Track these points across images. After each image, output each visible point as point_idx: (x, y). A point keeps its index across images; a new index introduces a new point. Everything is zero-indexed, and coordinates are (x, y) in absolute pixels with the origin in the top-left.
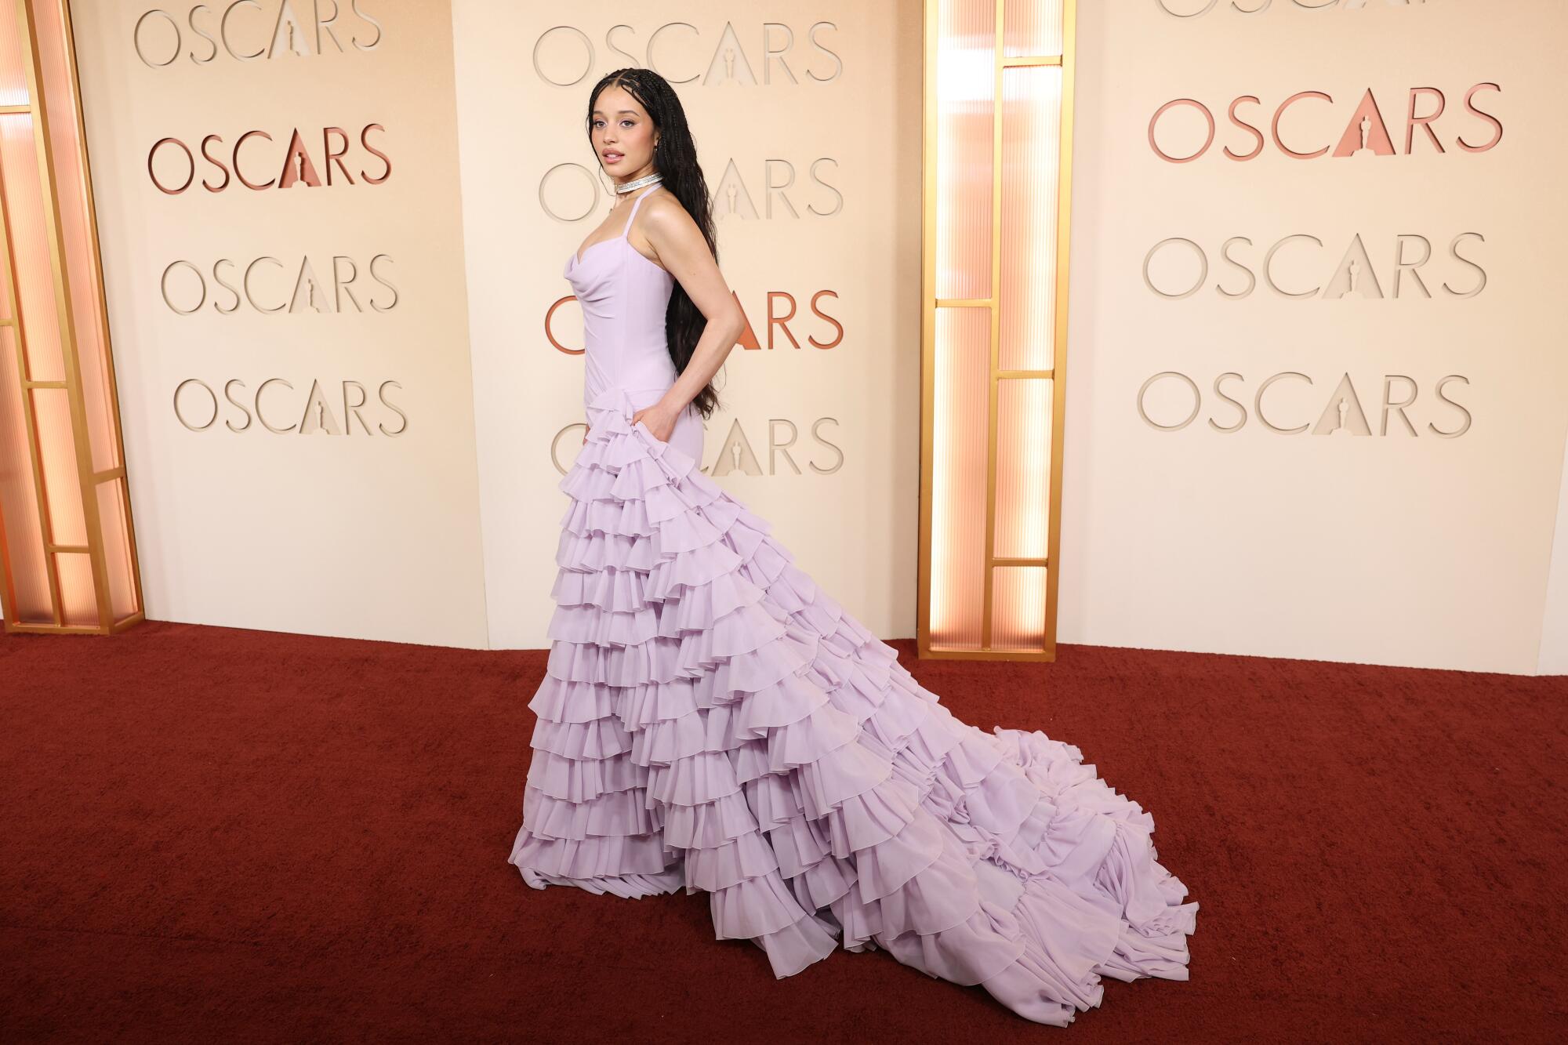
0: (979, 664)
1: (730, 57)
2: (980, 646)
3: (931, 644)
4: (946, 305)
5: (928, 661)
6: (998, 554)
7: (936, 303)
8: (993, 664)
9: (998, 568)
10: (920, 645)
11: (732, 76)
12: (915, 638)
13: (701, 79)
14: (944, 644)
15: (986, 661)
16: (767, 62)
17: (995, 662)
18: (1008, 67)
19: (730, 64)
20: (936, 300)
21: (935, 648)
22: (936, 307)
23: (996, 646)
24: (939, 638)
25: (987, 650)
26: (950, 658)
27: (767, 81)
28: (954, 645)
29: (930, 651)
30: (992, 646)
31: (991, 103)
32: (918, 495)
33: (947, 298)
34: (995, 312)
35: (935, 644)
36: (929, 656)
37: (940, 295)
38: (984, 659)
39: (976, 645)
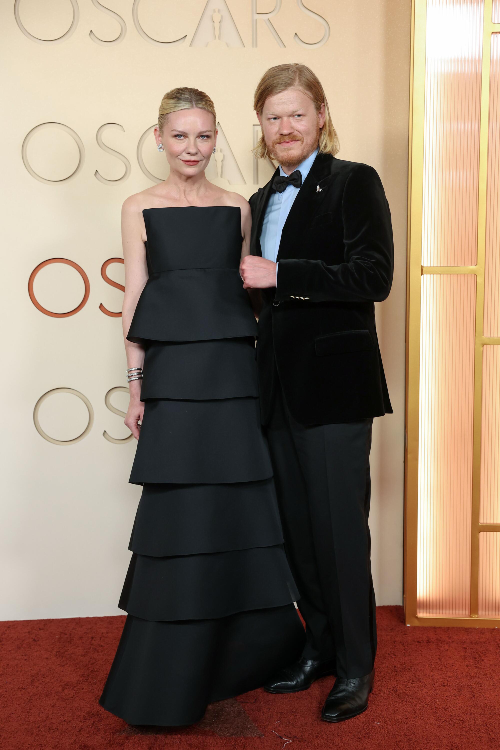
0: (467, 630)
1: (217, 18)
2: (467, 612)
3: (418, 611)
4: (433, 271)
5: (414, 628)
6: (484, 520)
7: (422, 270)
8: (482, 631)
9: (485, 533)
10: (408, 611)
11: (219, 38)
12: (401, 605)
13: (188, 39)
14: (431, 611)
15: (475, 629)
16: (255, 23)
17: (484, 629)
18: (496, 33)
19: (217, 25)
20: (422, 266)
21: (421, 614)
22: (422, 274)
23: (484, 613)
24: (426, 606)
25: (475, 617)
26: (438, 625)
27: (255, 44)
28: (441, 611)
29: (417, 618)
30: (480, 612)
31: (479, 61)
32: (403, 460)
33: (432, 265)
34: (480, 280)
35: (421, 611)
36: (417, 624)
37: (426, 262)
38: (472, 626)
39: (464, 612)
